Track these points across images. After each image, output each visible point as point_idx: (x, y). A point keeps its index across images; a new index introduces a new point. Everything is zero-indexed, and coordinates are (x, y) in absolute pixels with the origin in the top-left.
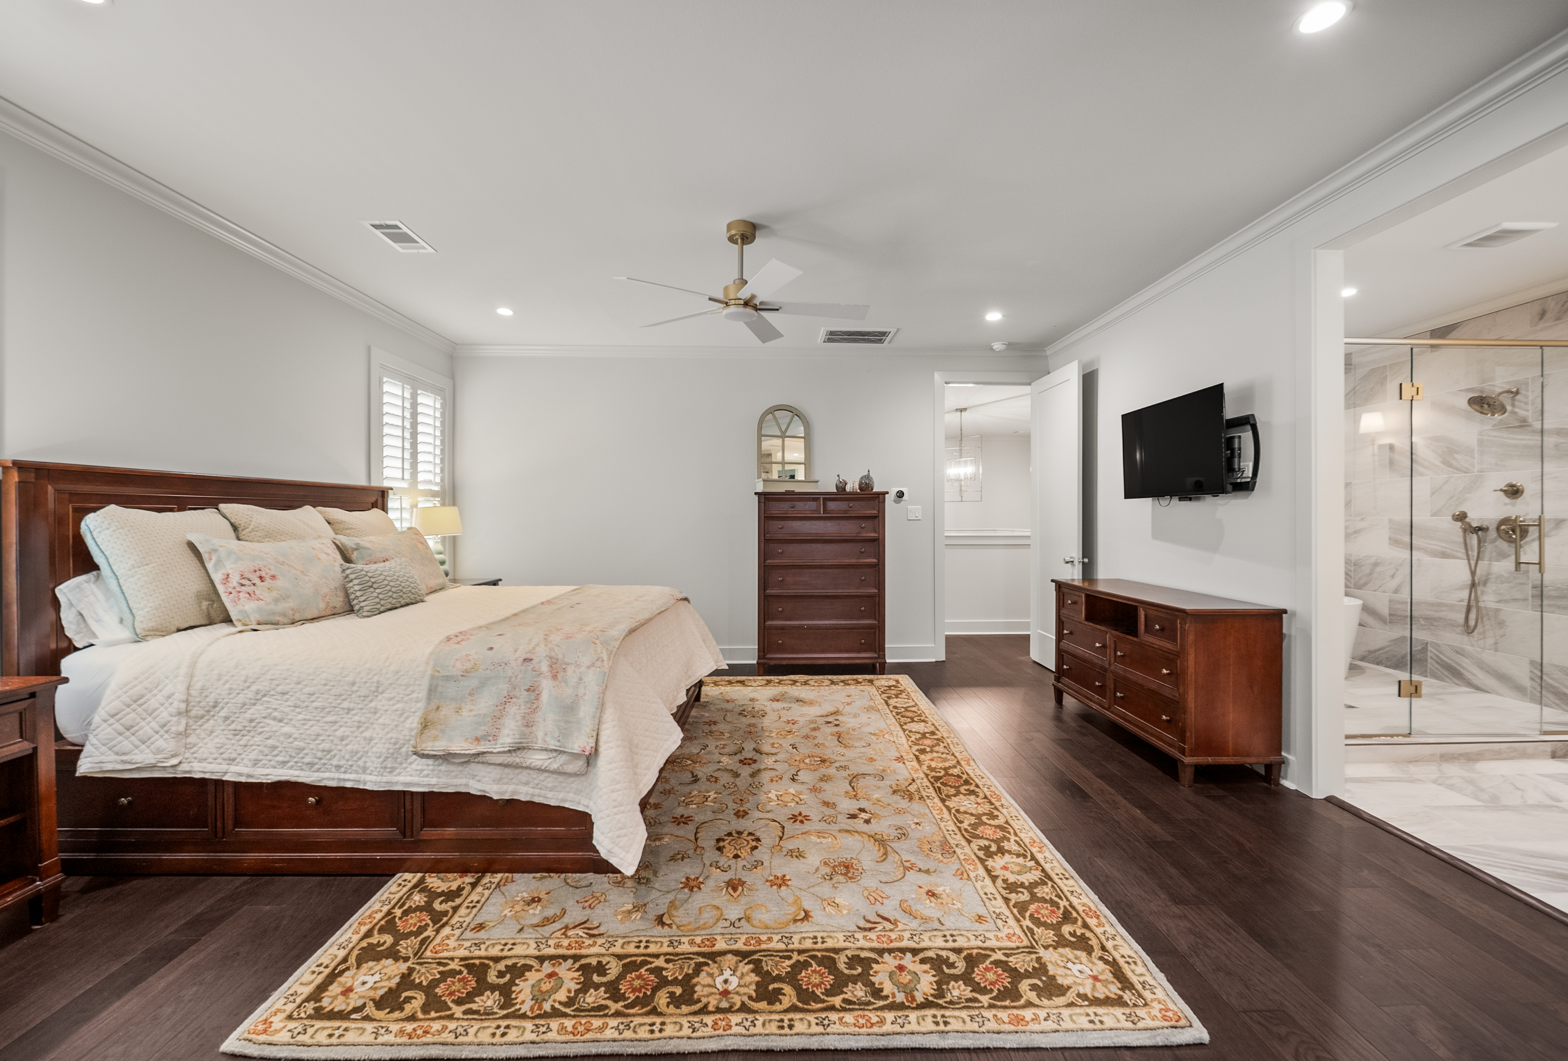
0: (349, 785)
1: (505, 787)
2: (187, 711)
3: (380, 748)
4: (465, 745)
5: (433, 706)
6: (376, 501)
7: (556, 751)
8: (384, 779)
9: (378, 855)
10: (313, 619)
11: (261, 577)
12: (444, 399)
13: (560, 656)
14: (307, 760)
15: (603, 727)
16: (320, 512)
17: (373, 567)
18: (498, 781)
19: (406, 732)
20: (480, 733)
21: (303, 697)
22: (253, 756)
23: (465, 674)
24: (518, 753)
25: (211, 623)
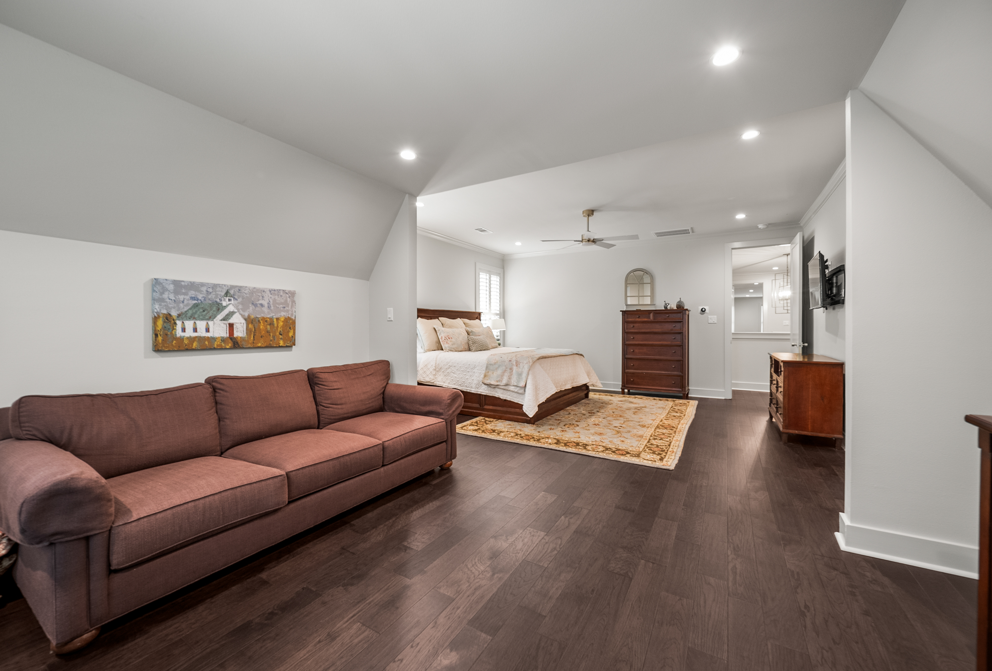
0: (468, 391)
1: (504, 396)
2: (436, 369)
3: (475, 382)
4: (494, 382)
5: (487, 371)
6: (477, 317)
7: (516, 386)
8: (476, 390)
9: (475, 411)
10: (460, 351)
11: (449, 338)
12: (500, 277)
13: (519, 360)
14: (460, 383)
15: (528, 380)
16: (462, 320)
17: (476, 337)
18: (502, 394)
19: (481, 378)
20: (498, 380)
21: (459, 368)
22: (448, 382)
23: (495, 364)
24: (507, 386)
25: (438, 350)
